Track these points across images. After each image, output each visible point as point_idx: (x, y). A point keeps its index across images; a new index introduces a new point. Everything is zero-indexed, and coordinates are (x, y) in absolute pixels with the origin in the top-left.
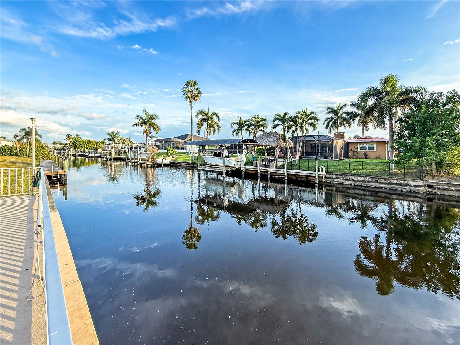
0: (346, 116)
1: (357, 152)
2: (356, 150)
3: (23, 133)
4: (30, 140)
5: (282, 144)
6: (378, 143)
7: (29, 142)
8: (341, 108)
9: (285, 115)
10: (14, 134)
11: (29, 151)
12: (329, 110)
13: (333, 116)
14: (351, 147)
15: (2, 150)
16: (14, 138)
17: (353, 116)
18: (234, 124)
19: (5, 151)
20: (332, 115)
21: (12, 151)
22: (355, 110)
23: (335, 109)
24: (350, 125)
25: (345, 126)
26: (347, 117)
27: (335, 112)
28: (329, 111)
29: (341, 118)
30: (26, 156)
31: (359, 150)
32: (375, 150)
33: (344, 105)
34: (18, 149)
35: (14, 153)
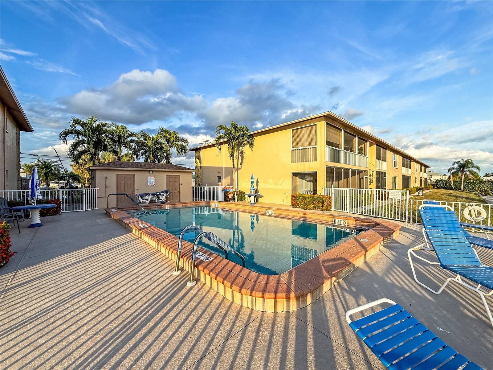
3: (456, 166)
4: (464, 173)
7: (463, 175)
10: (448, 168)
11: (464, 184)
15: (438, 184)
16: (448, 171)
19: (440, 185)
21: (446, 184)
30: (460, 189)
34: (452, 183)
35: (448, 187)
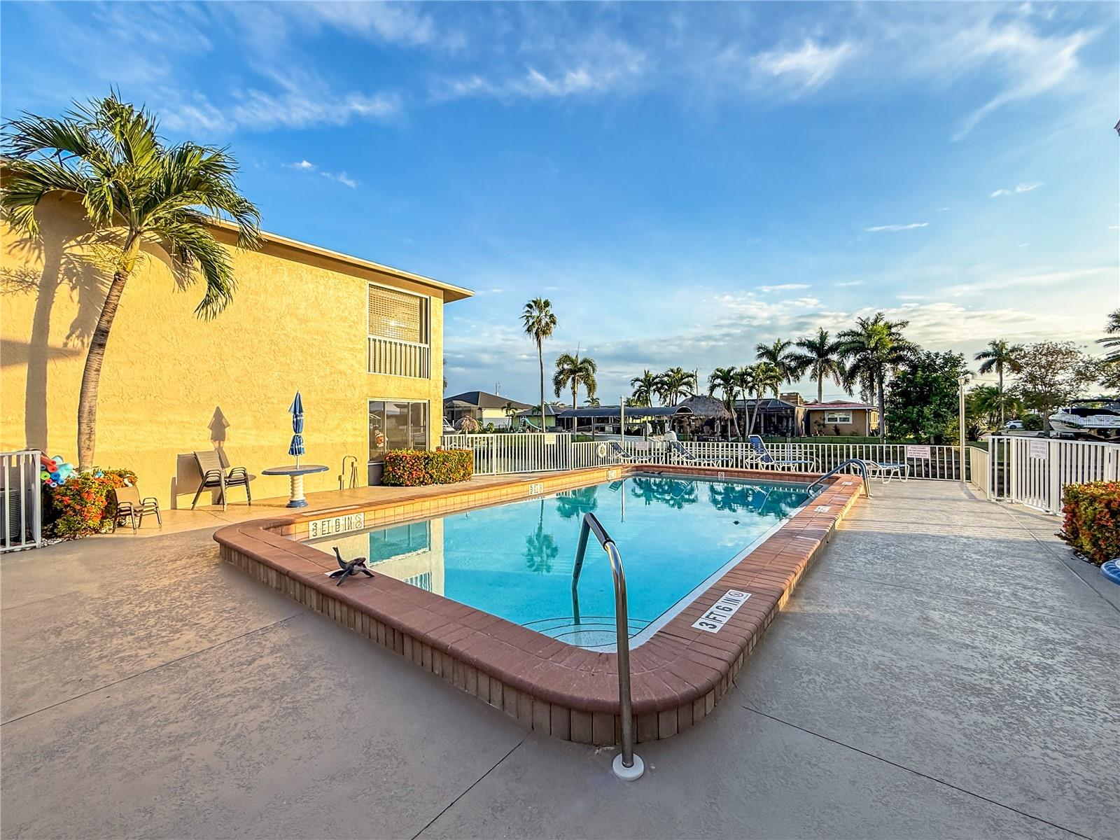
0: (790, 361)
1: (824, 425)
2: (822, 422)
5: (727, 415)
6: (854, 411)
8: (782, 347)
9: (729, 371)
12: (762, 351)
13: (768, 361)
14: (814, 418)
17: (803, 362)
18: (635, 381)
20: (765, 360)
22: (805, 352)
23: (771, 347)
24: (798, 378)
25: (789, 381)
26: (793, 364)
27: (772, 354)
28: (760, 352)
29: (782, 366)
31: (826, 422)
32: (851, 422)
33: (787, 343)
